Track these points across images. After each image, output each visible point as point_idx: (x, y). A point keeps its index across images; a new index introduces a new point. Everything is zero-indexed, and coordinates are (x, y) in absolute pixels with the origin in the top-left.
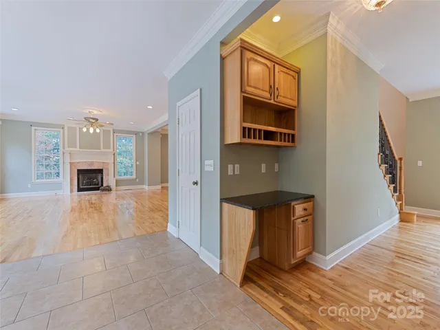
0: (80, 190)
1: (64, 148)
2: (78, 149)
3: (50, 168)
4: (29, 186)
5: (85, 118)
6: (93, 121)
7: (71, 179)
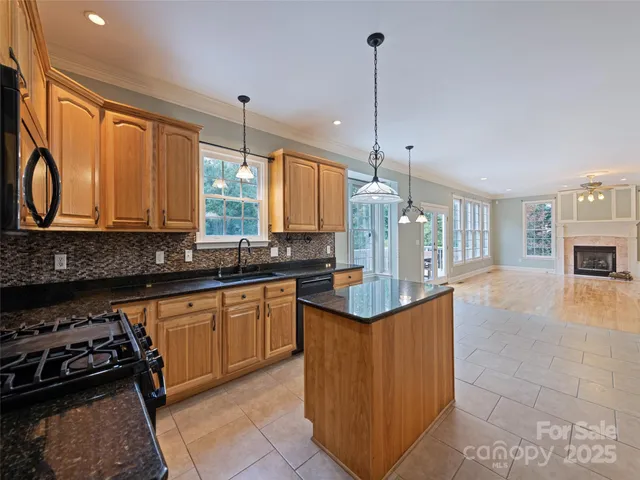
0: (577, 272)
1: (556, 219)
2: (575, 220)
3: (540, 243)
4: (520, 260)
5: (582, 185)
6: (593, 186)
7: (566, 258)
